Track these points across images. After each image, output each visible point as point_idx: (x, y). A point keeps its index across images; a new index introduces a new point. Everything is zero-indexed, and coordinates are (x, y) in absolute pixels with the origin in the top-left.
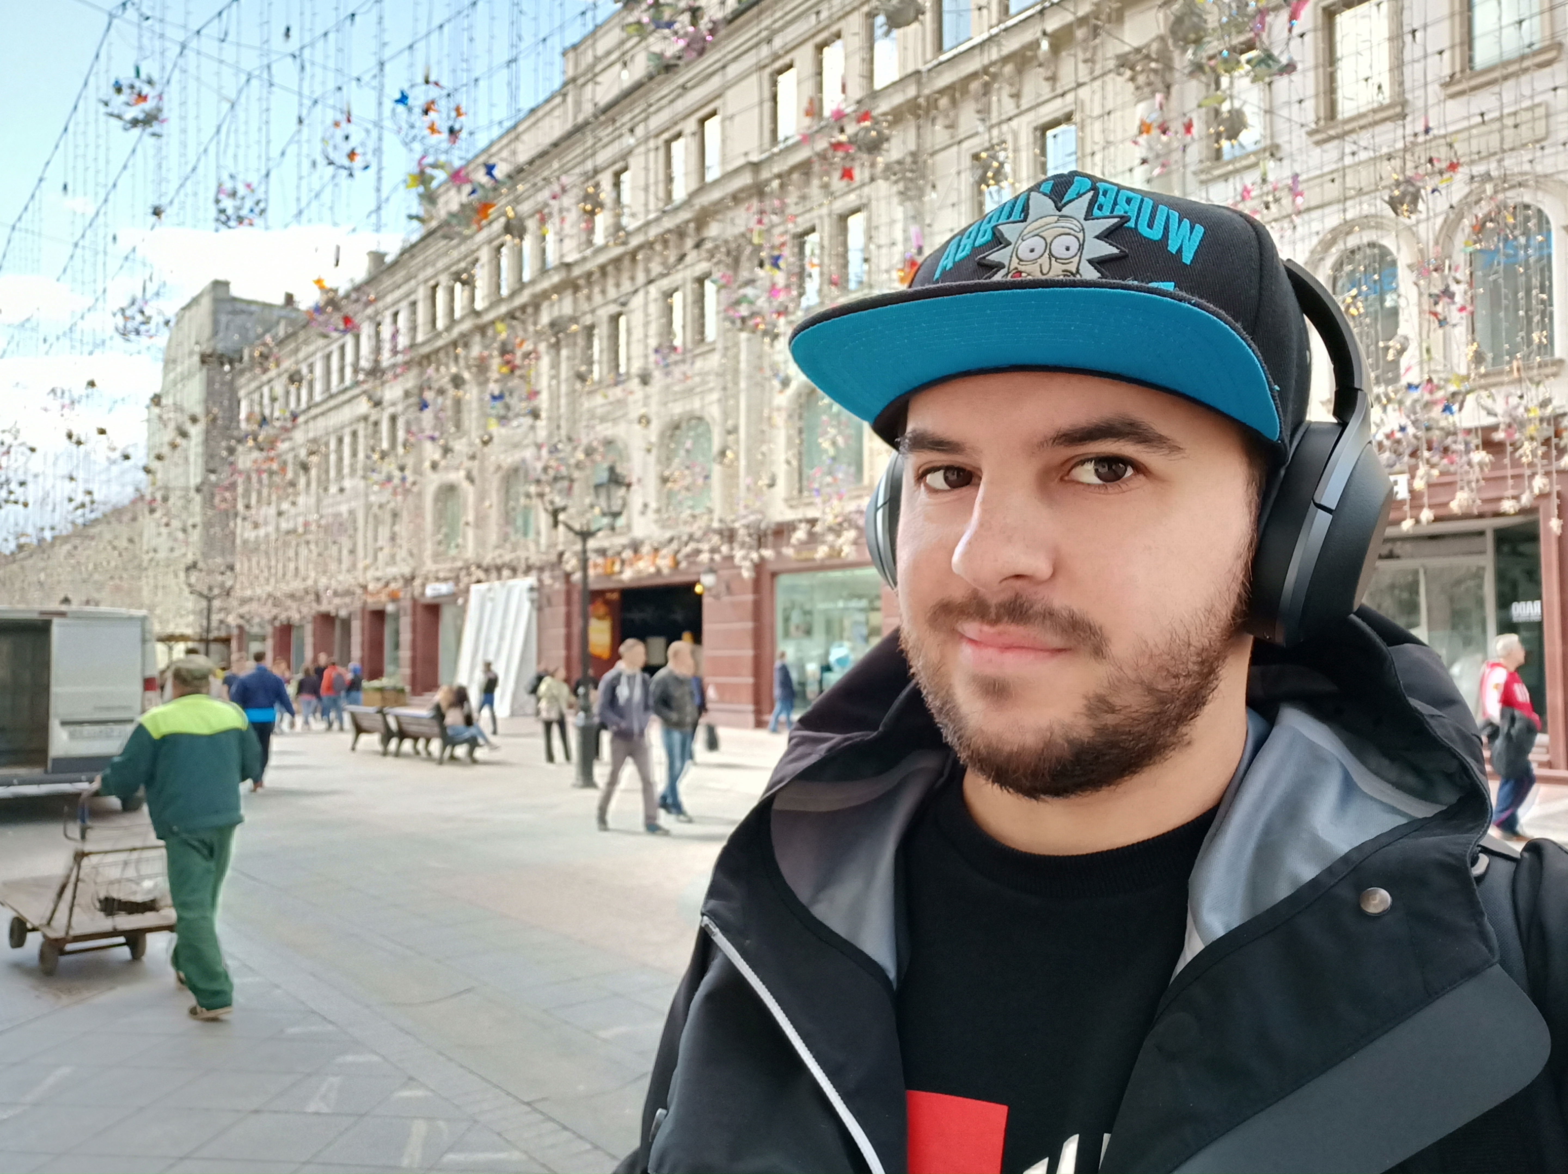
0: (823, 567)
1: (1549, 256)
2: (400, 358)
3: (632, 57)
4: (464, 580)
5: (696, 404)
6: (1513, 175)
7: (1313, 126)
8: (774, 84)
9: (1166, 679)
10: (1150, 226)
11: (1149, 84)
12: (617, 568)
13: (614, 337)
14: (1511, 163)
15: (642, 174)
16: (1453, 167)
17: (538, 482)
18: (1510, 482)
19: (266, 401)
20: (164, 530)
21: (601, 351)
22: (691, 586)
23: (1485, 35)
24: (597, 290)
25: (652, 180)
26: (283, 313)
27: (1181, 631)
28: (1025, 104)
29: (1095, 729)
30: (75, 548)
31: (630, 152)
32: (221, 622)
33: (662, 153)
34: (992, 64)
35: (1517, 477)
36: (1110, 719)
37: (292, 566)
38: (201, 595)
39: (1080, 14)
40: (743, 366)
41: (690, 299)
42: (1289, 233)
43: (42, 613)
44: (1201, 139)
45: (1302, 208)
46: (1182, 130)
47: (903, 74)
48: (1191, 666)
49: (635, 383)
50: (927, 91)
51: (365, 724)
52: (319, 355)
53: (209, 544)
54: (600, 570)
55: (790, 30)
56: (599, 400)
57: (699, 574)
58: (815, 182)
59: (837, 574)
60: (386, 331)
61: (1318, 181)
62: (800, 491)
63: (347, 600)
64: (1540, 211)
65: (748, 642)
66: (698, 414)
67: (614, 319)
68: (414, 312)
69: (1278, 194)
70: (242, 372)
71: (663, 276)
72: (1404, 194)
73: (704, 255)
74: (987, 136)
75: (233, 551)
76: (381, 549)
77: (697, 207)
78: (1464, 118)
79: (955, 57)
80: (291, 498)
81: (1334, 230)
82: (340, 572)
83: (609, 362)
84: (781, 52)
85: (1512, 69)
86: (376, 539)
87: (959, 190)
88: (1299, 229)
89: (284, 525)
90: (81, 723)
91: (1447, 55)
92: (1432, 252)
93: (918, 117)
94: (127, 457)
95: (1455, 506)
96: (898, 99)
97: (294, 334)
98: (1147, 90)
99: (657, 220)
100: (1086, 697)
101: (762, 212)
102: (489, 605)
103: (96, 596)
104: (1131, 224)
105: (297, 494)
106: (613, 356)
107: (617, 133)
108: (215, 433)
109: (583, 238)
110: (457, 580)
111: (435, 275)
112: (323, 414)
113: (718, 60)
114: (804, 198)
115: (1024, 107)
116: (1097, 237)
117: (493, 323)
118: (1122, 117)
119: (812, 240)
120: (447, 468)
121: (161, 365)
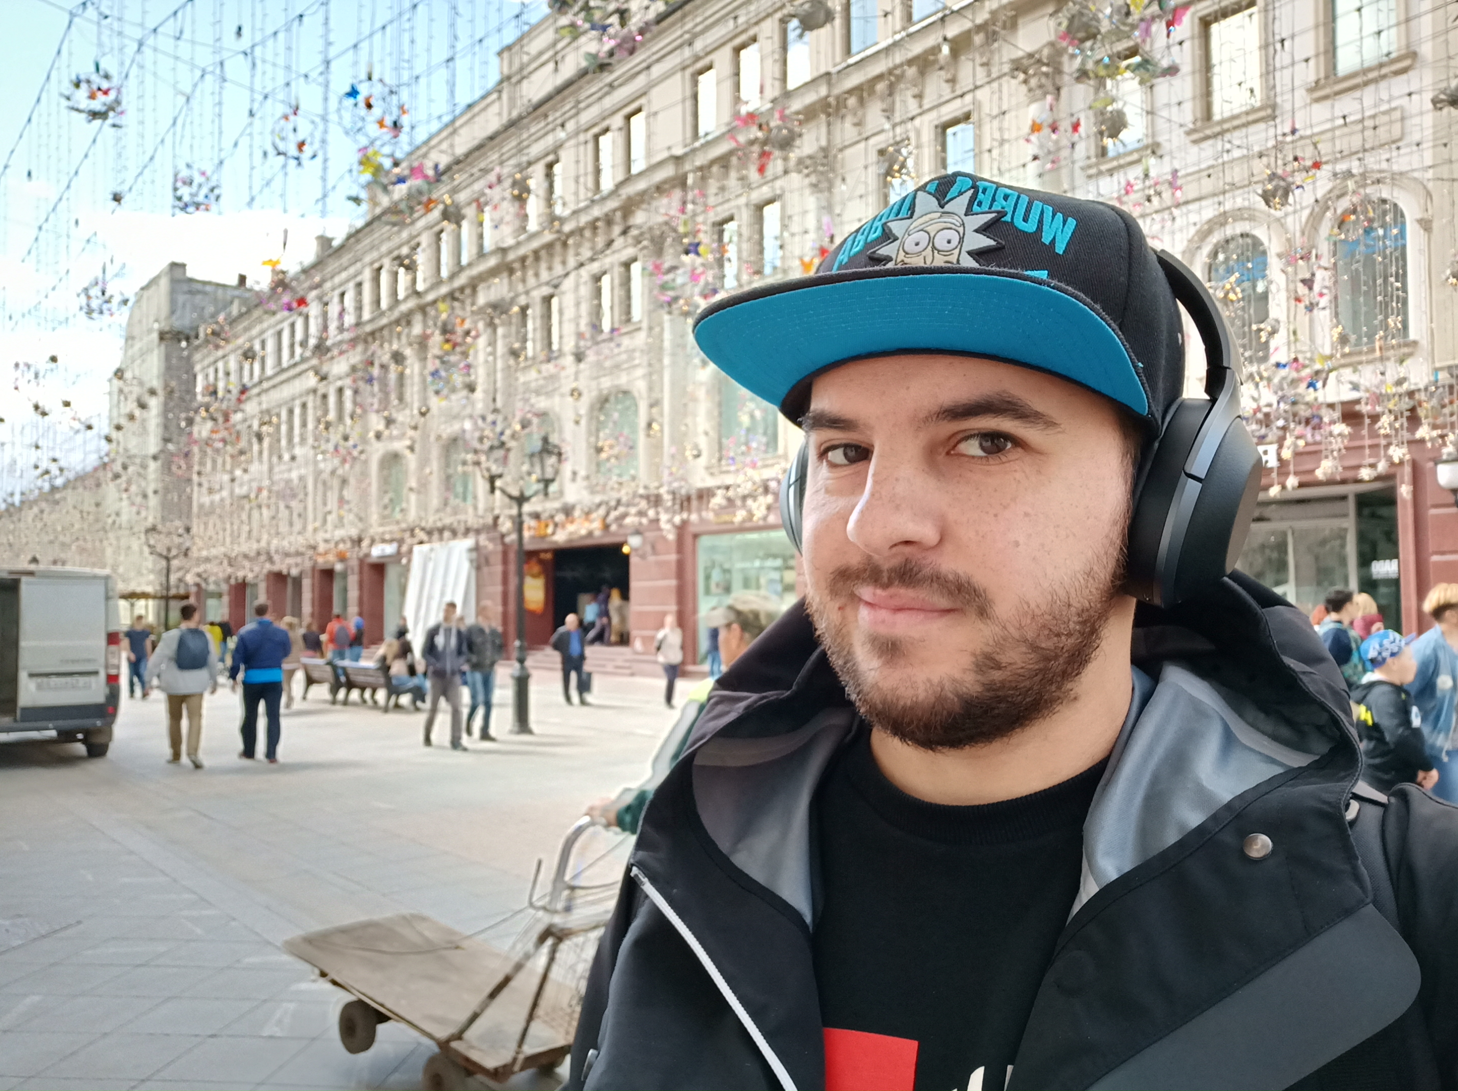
0: (742, 529)
1: (1404, 247)
2: (347, 336)
3: (563, 57)
4: (409, 541)
5: (623, 380)
6: (1373, 171)
7: (1191, 126)
8: (695, 83)
9: (1048, 637)
10: (1025, 220)
11: (1041, 86)
12: (550, 530)
13: (547, 316)
14: (1373, 160)
15: (572, 166)
16: (1317, 165)
17: (476, 452)
18: (1367, 451)
19: (221, 374)
20: (125, 496)
21: (535, 330)
22: (619, 546)
23: (1346, 44)
24: (530, 273)
25: (582, 171)
26: (237, 293)
27: (1062, 593)
28: (927, 104)
29: (984, 684)
30: (42, 511)
31: (561, 146)
32: (180, 580)
33: (590, 146)
34: (896, 67)
35: (1374, 447)
36: (997, 675)
37: (246, 528)
38: (160, 555)
39: (979, 21)
40: (667, 344)
41: (617, 282)
42: (1169, 223)
43: (11, 572)
44: (1088, 137)
45: (1181, 201)
46: (1070, 129)
47: (816, 74)
48: (1072, 625)
49: (569, 360)
50: (836, 91)
51: (315, 675)
52: (271, 332)
53: (168, 509)
54: (532, 533)
55: (708, 34)
56: (533, 374)
57: (626, 535)
58: (733, 174)
59: (754, 536)
60: (334, 309)
61: (1196, 176)
62: (720, 460)
63: (299, 560)
64: (1395, 205)
65: (673, 598)
66: (625, 388)
67: (547, 300)
68: (359, 293)
69: (1158, 188)
70: (197, 348)
71: (592, 260)
72: (1276, 189)
73: (630, 241)
74: (891, 134)
75: (189, 515)
76: (330, 512)
77: (624, 197)
78: (1328, 120)
79: (862, 60)
80: (243, 466)
81: (1209, 221)
82: (291, 534)
83: (543, 339)
84: (701, 54)
85: (1371, 75)
86: (325, 504)
87: (866, 183)
88: (1178, 221)
89: (239, 491)
90: (48, 675)
91: (1312, 62)
92: (1299, 241)
93: (829, 115)
94: (90, 427)
95: (1320, 474)
96: (810, 98)
97: (249, 312)
98: (1039, 92)
99: (587, 208)
100: (974, 654)
101: (684, 203)
102: (431, 566)
103: (63, 556)
104: (1008, 218)
105: (250, 461)
106: (545, 334)
107: (550, 127)
108: (172, 404)
109: (517, 223)
110: (401, 542)
111: (380, 258)
112: (274, 387)
113: (644, 61)
114: (722, 189)
115: (926, 106)
116: (976, 231)
117: (434, 302)
118: (1017, 117)
119: (730, 228)
120: (391, 438)
121: (122, 342)
